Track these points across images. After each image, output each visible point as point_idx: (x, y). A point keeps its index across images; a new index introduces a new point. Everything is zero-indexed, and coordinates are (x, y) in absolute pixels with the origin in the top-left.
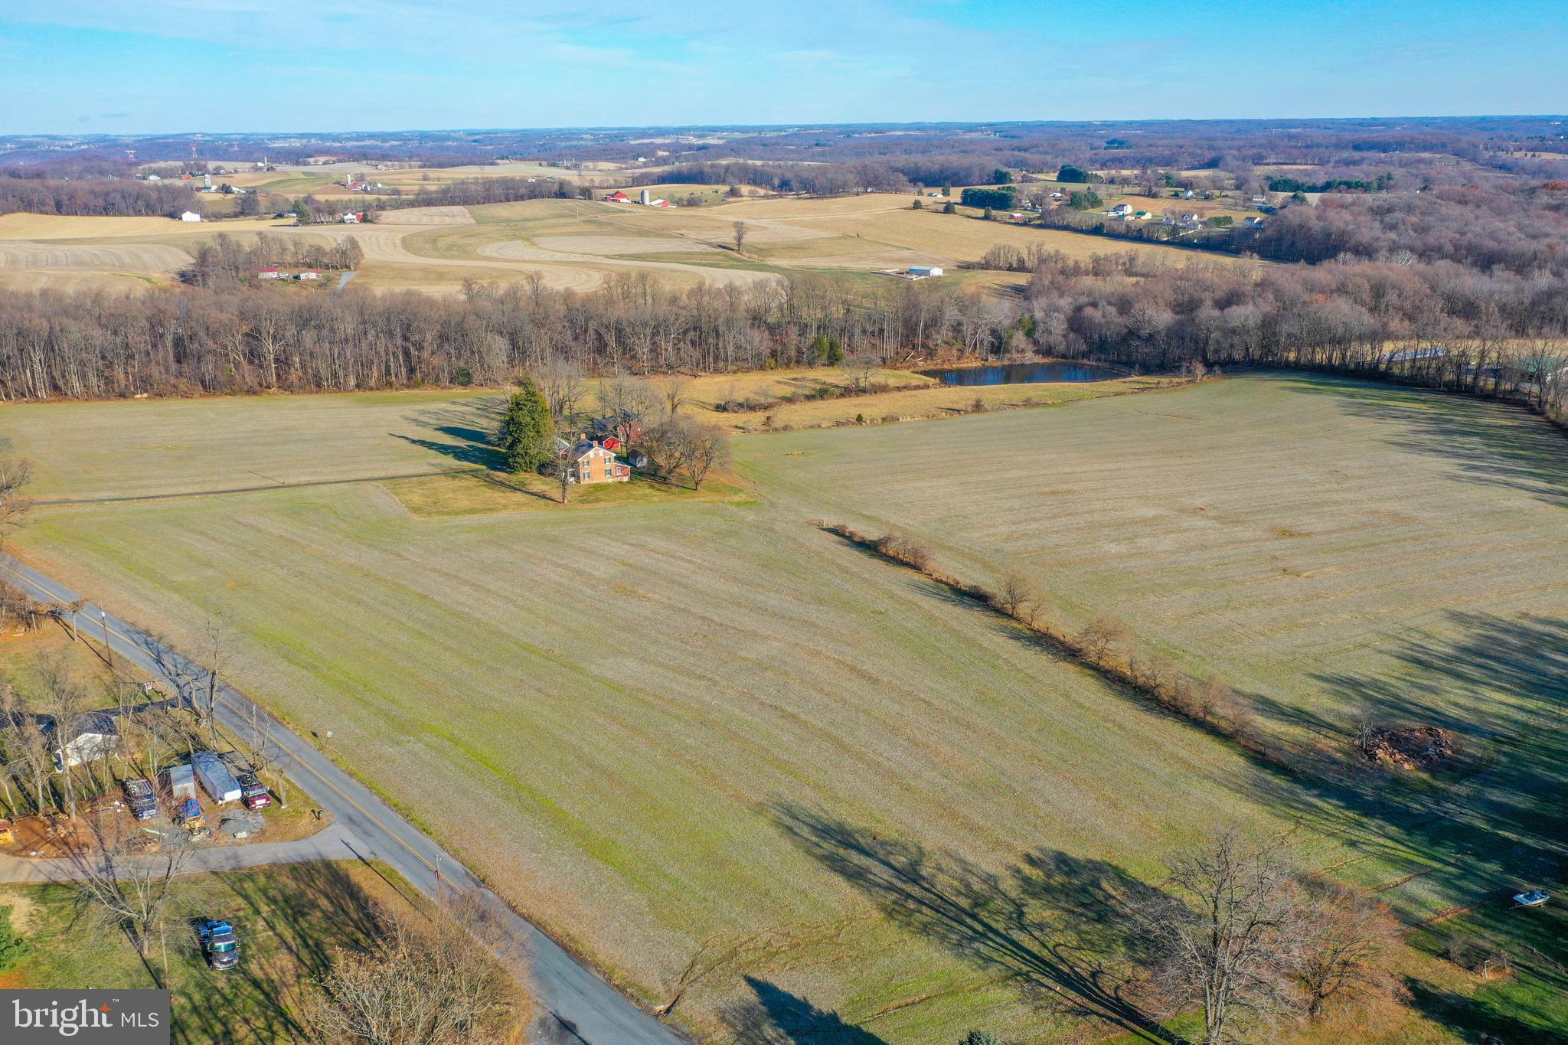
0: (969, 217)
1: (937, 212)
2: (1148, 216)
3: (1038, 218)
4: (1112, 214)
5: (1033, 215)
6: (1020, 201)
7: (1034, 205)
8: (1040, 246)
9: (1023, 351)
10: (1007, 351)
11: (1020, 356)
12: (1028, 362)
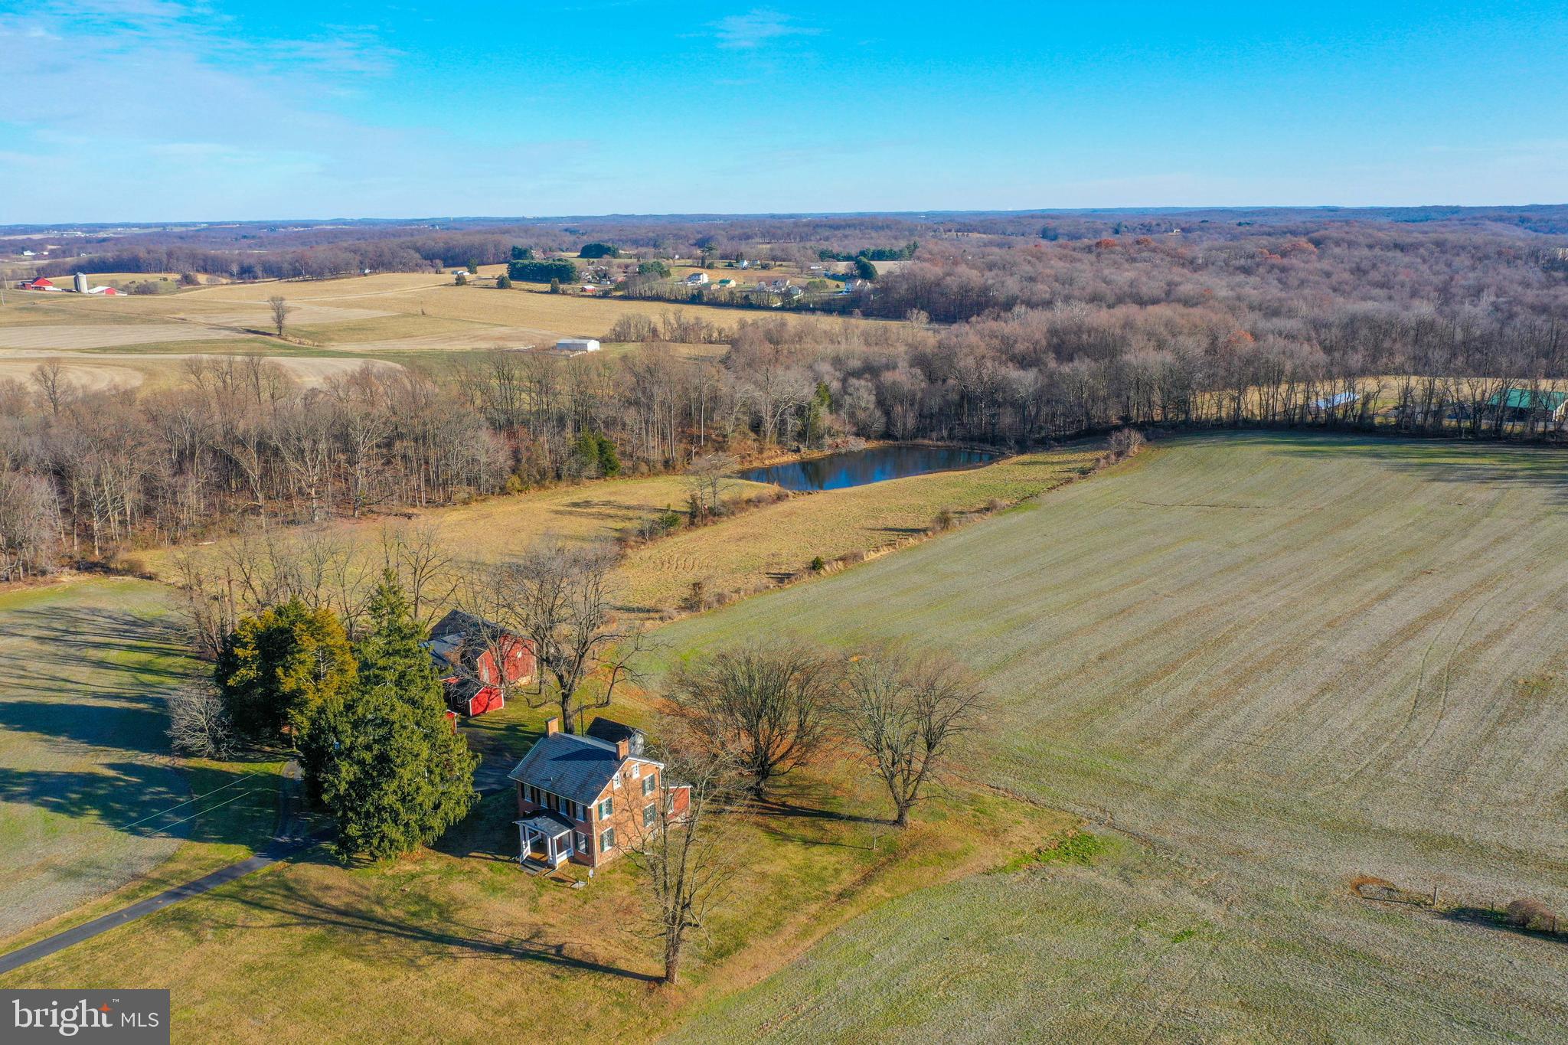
0: (531, 291)
2: (733, 284)
3: (617, 290)
4: (692, 284)
5: (606, 287)
11: (839, 441)
12: (855, 449)
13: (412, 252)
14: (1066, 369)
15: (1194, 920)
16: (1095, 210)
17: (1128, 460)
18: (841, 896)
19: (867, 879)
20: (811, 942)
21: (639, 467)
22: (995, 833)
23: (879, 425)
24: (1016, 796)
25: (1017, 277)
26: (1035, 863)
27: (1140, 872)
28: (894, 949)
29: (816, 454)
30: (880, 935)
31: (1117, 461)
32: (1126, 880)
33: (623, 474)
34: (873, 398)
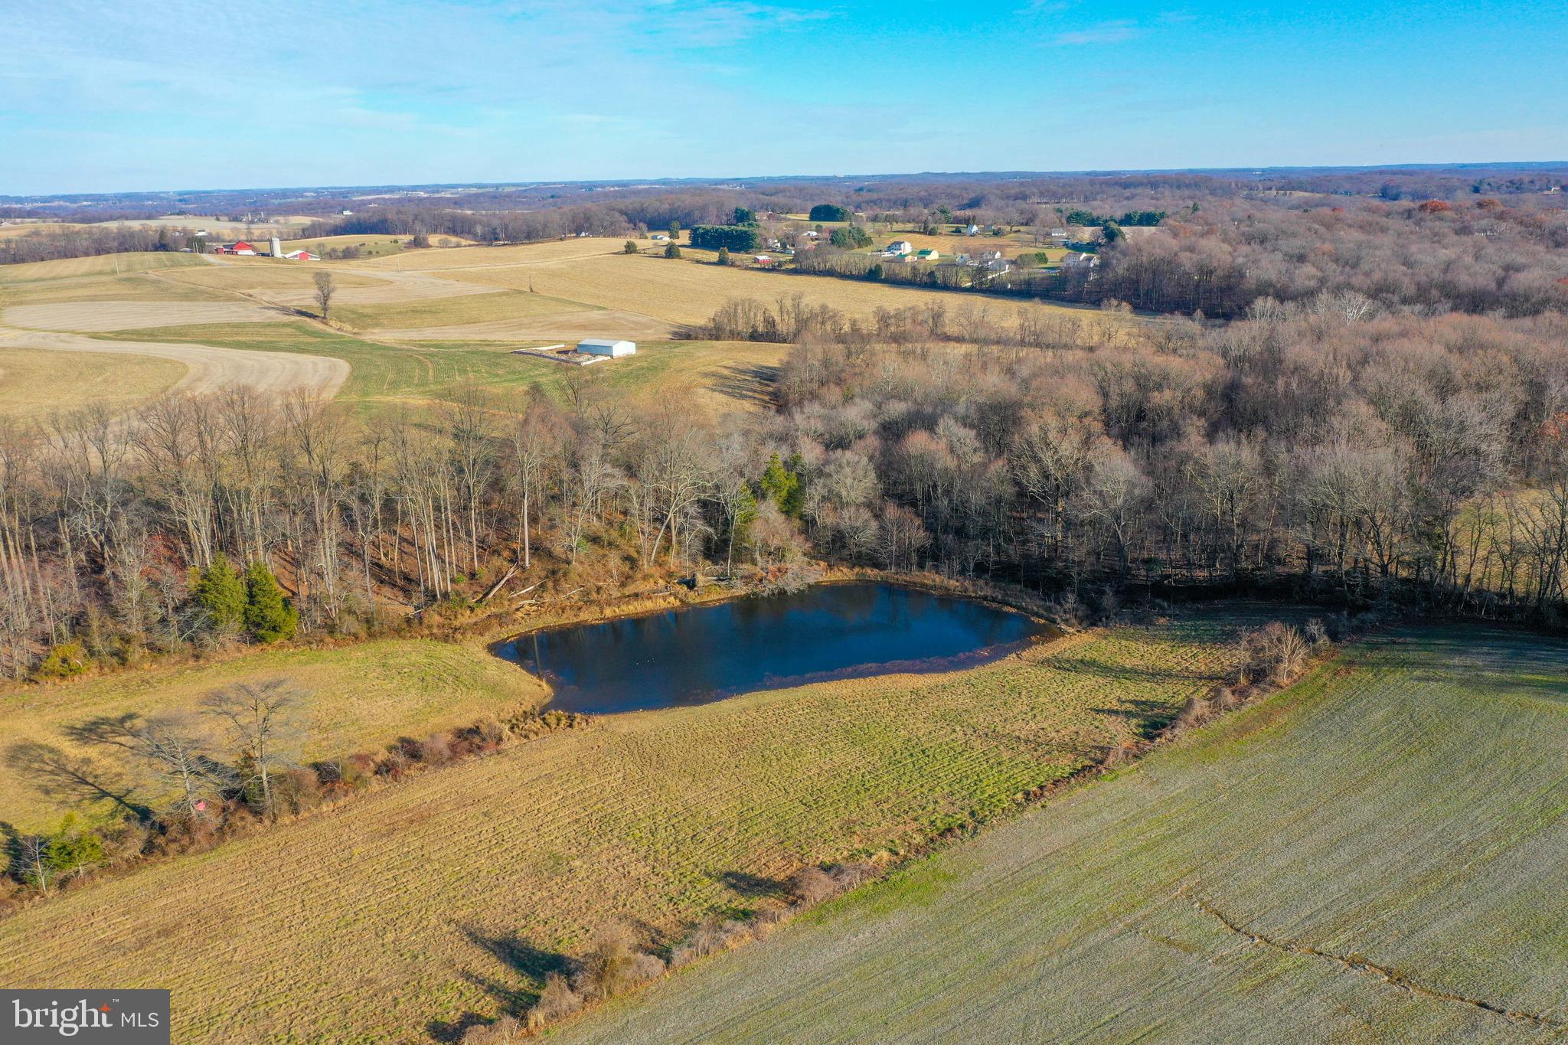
0: (698, 262)
1: (657, 256)
2: (934, 256)
3: (791, 262)
4: (887, 255)
5: (783, 258)
6: (766, 240)
7: (784, 246)
8: (797, 299)
9: (779, 554)
10: (742, 555)
11: (773, 567)
13: (617, 215)
16: (1464, 166)
17: (1269, 698)
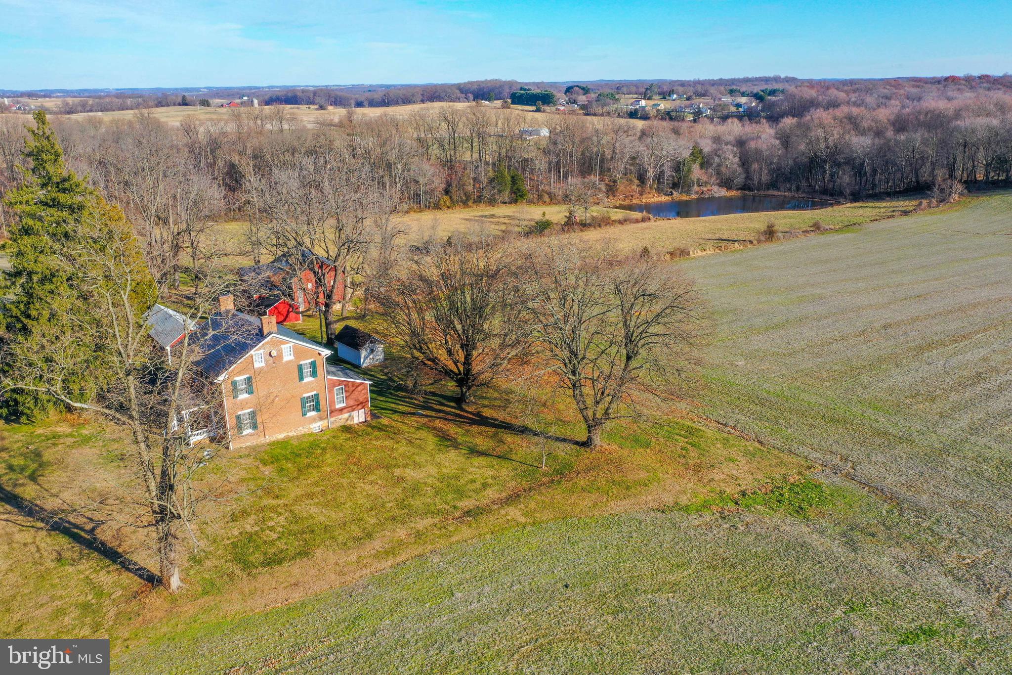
0: (523, 110)
1: (496, 108)
2: (662, 107)
4: (632, 107)
5: (573, 108)
11: (705, 189)
12: (717, 195)
14: (902, 137)
15: (941, 612)
17: (948, 205)
18: (468, 513)
19: (512, 499)
20: (389, 563)
21: (543, 197)
22: (697, 468)
23: (740, 180)
24: (742, 433)
25: (875, 95)
26: (732, 506)
27: (873, 535)
28: (487, 589)
29: (685, 198)
30: (481, 568)
31: (937, 206)
32: (852, 545)
33: (530, 202)
34: (737, 160)
